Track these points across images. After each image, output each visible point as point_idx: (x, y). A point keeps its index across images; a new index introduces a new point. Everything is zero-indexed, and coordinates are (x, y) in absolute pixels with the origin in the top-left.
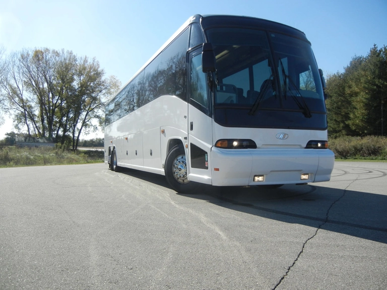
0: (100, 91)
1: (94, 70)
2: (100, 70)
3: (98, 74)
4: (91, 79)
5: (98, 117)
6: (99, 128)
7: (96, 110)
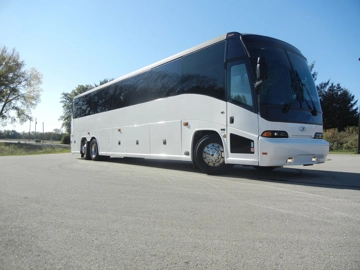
0: (20, 83)
1: (14, 61)
2: (20, 61)
3: (19, 65)
4: (10, 69)
5: (16, 108)
6: (18, 119)
7: (13, 102)
